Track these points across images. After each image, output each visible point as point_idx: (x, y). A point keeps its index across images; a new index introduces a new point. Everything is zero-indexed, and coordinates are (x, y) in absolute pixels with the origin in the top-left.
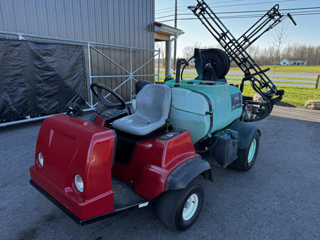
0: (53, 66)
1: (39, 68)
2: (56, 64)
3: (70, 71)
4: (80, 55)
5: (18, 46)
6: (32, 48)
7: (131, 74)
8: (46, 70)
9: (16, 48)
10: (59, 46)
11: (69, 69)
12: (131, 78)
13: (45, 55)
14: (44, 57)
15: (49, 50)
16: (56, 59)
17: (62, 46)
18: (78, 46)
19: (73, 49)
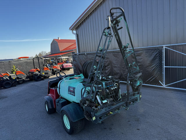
2: (142, 60)
4: (157, 54)
10: (145, 51)
11: (149, 62)
15: (139, 53)
16: (142, 57)
17: (146, 51)
18: (156, 49)
19: (153, 51)
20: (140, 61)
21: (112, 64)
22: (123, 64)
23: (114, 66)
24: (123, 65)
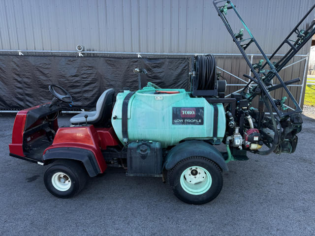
0: (161, 75)
1: (150, 77)
2: (163, 74)
3: (174, 79)
4: (186, 66)
5: (136, 62)
6: (146, 63)
8: (154, 78)
9: (135, 63)
10: (168, 60)
11: (174, 78)
13: (155, 68)
14: (154, 69)
15: (159, 63)
16: (163, 70)
17: (170, 60)
18: (185, 58)
19: (180, 61)
20: (161, 76)
21: (104, 80)
22: (127, 80)
23: (108, 84)
24: (128, 82)
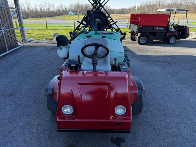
7: (2, 29)
12: (3, 32)
